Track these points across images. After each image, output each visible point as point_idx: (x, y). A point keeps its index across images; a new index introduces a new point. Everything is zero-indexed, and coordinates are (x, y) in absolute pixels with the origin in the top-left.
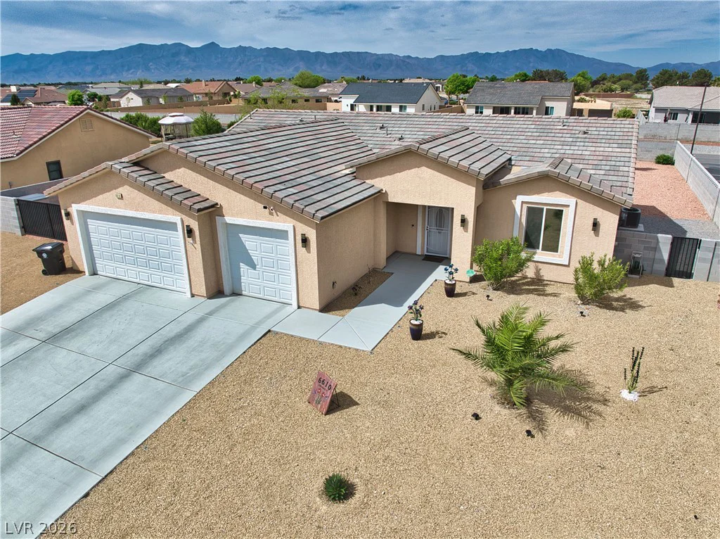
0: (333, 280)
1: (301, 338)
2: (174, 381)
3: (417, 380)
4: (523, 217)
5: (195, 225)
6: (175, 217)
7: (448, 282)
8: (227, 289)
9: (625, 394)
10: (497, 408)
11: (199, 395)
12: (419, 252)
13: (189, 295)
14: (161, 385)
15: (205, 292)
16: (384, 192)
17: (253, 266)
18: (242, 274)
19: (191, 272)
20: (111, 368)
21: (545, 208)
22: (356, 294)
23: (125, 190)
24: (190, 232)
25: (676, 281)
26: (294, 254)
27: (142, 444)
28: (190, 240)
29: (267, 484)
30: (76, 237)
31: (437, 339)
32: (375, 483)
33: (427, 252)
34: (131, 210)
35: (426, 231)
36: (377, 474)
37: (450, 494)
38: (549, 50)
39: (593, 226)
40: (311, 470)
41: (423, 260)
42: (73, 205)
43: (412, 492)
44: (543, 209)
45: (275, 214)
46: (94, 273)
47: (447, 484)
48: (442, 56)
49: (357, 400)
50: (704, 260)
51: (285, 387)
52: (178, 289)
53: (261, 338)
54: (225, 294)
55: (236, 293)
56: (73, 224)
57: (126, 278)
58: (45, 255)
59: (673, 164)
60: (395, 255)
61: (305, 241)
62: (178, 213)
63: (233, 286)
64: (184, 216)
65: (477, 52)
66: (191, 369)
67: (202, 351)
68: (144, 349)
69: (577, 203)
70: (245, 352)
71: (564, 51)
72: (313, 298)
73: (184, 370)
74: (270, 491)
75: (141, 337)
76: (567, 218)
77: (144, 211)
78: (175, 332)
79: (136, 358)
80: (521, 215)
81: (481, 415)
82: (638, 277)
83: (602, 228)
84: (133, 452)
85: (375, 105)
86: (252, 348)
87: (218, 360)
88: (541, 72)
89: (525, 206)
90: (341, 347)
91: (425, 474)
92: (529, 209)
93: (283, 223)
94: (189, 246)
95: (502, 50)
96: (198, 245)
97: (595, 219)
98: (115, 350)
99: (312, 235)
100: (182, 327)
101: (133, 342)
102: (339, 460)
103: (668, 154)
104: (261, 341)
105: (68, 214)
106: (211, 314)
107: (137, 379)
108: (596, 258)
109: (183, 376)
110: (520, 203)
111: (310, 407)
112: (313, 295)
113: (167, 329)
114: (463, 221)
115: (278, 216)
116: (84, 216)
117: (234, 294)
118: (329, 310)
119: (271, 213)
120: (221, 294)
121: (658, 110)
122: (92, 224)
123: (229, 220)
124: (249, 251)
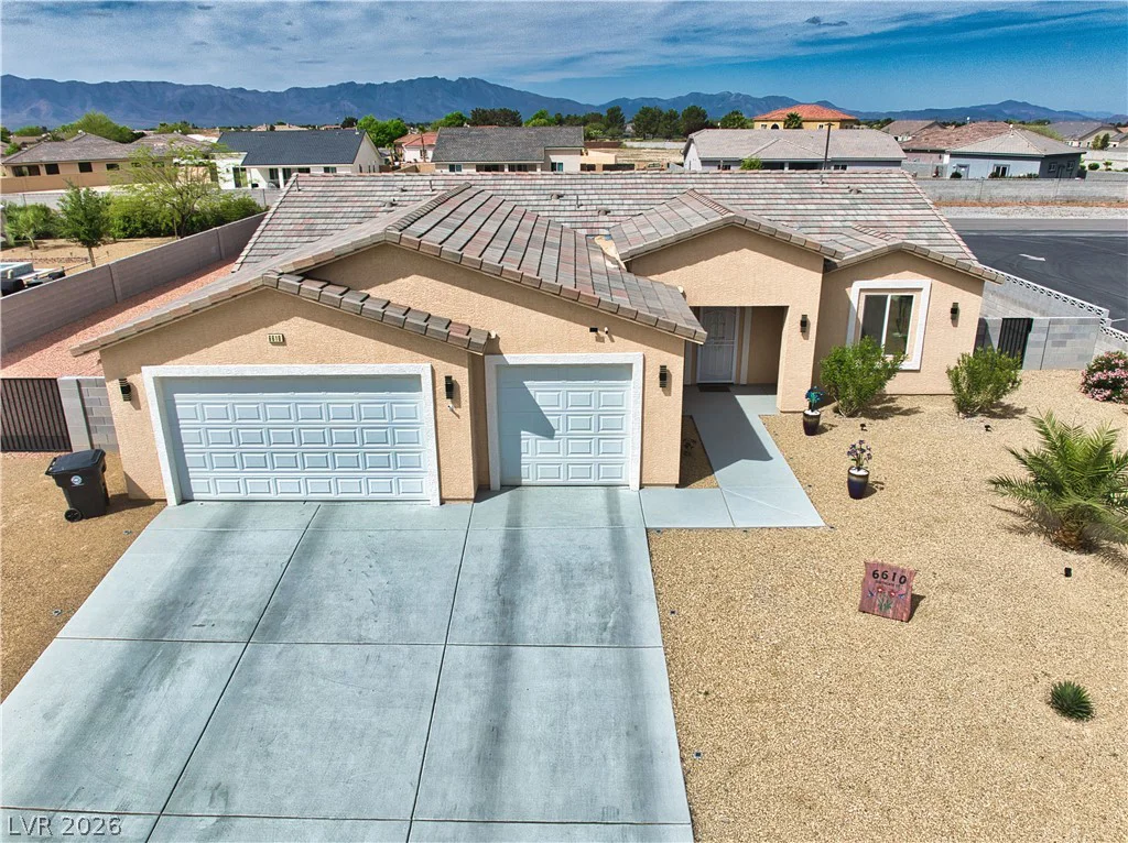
4: (860, 311)
5: (461, 375)
6: (417, 365)
7: (809, 412)
8: (495, 482)
13: (436, 502)
15: (472, 491)
17: (547, 432)
18: (523, 449)
19: (444, 460)
21: (890, 295)
22: (690, 454)
23: (293, 326)
24: (449, 388)
26: (640, 400)
28: (446, 402)
34: (305, 362)
38: (462, 80)
39: (952, 313)
41: (701, 391)
44: (887, 297)
45: (607, 340)
46: (185, 498)
50: (1037, 344)
52: (402, 496)
53: (649, 543)
55: (511, 485)
57: (271, 496)
58: (76, 480)
62: (424, 357)
63: (502, 473)
64: (432, 360)
65: (353, 83)
66: (602, 616)
68: (472, 605)
69: (932, 285)
70: (653, 570)
71: (484, 82)
72: (668, 468)
75: (441, 588)
76: (918, 306)
77: (339, 360)
79: (481, 624)
80: (858, 308)
83: (963, 314)
87: (627, 590)
88: (484, 112)
89: (863, 295)
92: (869, 299)
93: (625, 353)
94: (443, 413)
96: (465, 411)
97: (954, 304)
98: (422, 621)
99: (676, 365)
100: (496, 555)
104: (653, 547)
105: (130, 389)
106: (515, 524)
109: (603, 629)
110: (858, 291)
111: (871, 617)
112: (669, 463)
113: (471, 563)
114: (804, 323)
115: (613, 341)
116: (167, 387)
117: (506, 487)
118: (684, 482)
119: (600, 339)
120: (483, 491)
121: (705, 162)
122: (184, 402)
123: (512, 358)
124: (542, 408)
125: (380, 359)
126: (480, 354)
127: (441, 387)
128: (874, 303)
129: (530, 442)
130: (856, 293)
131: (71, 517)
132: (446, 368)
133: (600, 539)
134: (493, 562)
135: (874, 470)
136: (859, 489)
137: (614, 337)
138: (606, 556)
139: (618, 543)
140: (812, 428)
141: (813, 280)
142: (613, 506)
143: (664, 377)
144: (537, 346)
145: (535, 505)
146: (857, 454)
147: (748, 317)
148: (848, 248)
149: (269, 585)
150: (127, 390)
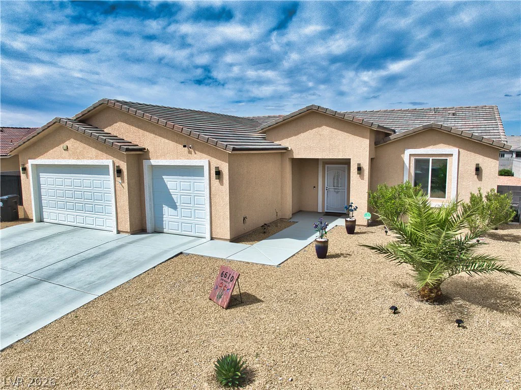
0: (243, 216)
1: (210, 257)
2: (79, 288)
3: (325, 284)
4: (411, 167)
5: (124, 166)
6: (108, 161)
7: (348, 219)
8: (149, 226)
10: (417, 304)
11: (100, 298)
12: (320, 210)
13: (115, 231)
14: (65, 290)
15: (129, 228)
16: (290, 149)
17: (174, 207)
19: (119, 210)
20: (25, 278)
21: (431, 159)
22: (264, 233)
23: (71, 143)
24: (119, 172)
26: (208, 187)
27: (25, 338)
28: (119, 179)
29: (146, 369)
30: (29, 189)
31: (342, 258)
32: (280, 369)
33: (327, 210)
34: (74, 159)
35: (326, 191)
36: (283, 360)
37: (378, 382)
39: (476, 171)
40: (203, 356)
41: (324, 215)
42: (29, 160)
43: (327, 380)
44: (429, 160)
45: (193, 152)
46: (41, 220)
47: (371, 371)
49: (261, 298)
51: (188, 288)
52: (107, 228)
53: (172, 258)
54: (148, 231)
55: (158, 231)
56: (27, 177)
57: (65, 223)
59: (513, 176)
60: (299, 212)
61: (218, 173)
62: (111, 157)
63: (155, 225)
64: (115, 159)
66: (99, 279)
67: (114, 267)
68: (60, 265)
69: (459, 152)
70: (154, 267)
72: (224, 228)
73: (93, 279)
74: (147, 377)
75: (62, 257)
76: (451, 166)
77: (84, 158)
78: (94, 254)
79: (50, 272)
80: (410, 167)
81: (400, 310)
82: (518, 223)
83: (484, 173)
84: (12, 345)
86: (163, 264)
87: (127, 272)
89: (413, 159)
90: (248, 263)
91: (343, 361)
92: (417, 161)
93: (201, 160)
94: (118, 185)
96: (125, 185)
97: (477, 165)
98: (34, 266)
99: (225, 168)
100: (101, 251)
101: (52, 261)
102: (237, 347)
103: (508, 168)
104: (172, 260)
105: (24, 169)
106: (130, 243)
107: (46, 286)
108: (484, 195)
109: (89, 284)
110: (408, 156)
111: (211, 303)
112: (225, 225)
115: (196, 154)
116: (38, 170)
118: (232, 239)
119: (190, 152)
120: (144, 232)
122: (44, 177)
123: (154, 162)
124: (170, 191)
126: (138, 155)
128: (421, 164)
129: (166, 210)
134: (98, 252)
137: (196, 152)
138: (144, 259)
139: (158, 255)
141: (364, 143)
144: (164, 156)
145: (154, 239)
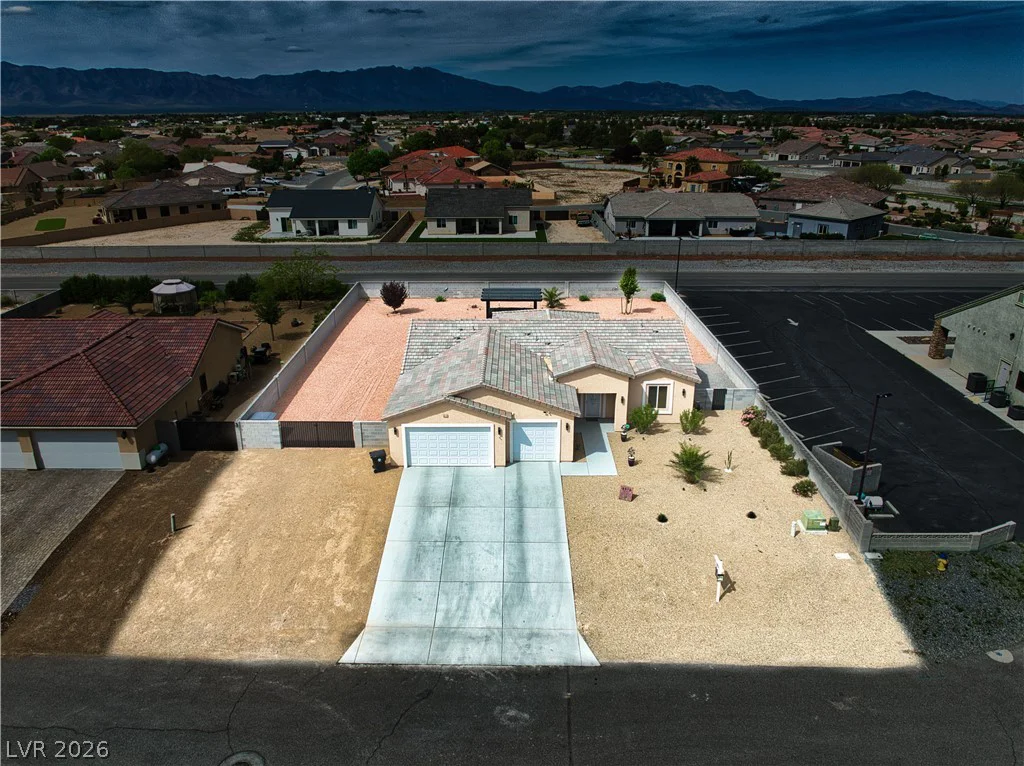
1: (580, 476)
5: (503, 427)
6: (490, 424)
9: (726, 470)
13: (492, 467)
15: (502, 464)
18: (521, 449)
19: (496, 454)
20: (508, 509)
23: (451, 412)
24: (500, 431)
25: (718, 412)
26: (559, 434)
28: (499, 436)
30: (401, 444)
31: (645, 463)
34: (453, 423)
38: (417, 69)
39: (683, 393)
41: (587, 421)
42: (402, 425)
44: (657, 387)
46: (410, 465)
48: (266, 76)
50: (729, 399)
52: (481, 465)
56: (399, 437)
57: (437, 464)
58: (378, 459)
62: (491, 422)
63: (517, 459)
64: (495, 423)
65: (318, 71)
69: (673, 382)
70: (563, 488)
72: (569, 455)
76: (670, 390)
80: (646, 391)
83: (687, 393)
85: (317, 220)
86: (564, 485)
89: (648, 386)
92: (650, 388)
93: (555, 419)
94: (497, 439)
95: (353, 68)
96: (504, 438)
97: (683, 390)
98: (497, 502)
99: (571, 423)
101: (500, 496)
104: (563, 481)
112: (569, 453)
113: (508, 487)
114: (623, 400)
115: (551, 416)
116: (408, 430)
117: (515, 462)
118: (575, 460)
119: (546, 415)
120: (508, 463)
121: (618, 219)
122: (413, 435)
123: (518, 421)
124: (528, 436)
125: (477, 422)
126: (508, 420)
127: (497, 430)
128: (652, 389)
129: (523, 446)
130: (645, 385)
131: (376, 472)
132: (498, 425)
133: (547, 479)
134: (515, 485)
135: (637, 457)
136: (632, 463)
137: (551, 414)
138: (549, 484)
139: (553, 481)
140: (624, 439)
141: (625, 384)
142: (551, 467)
143: (568, 427)
144: (526, 417)
145: (525, 467)
146: (631, 451)
147: (605, 397)
148: (638, 370)
149: (449, 492)
150: (396, 432)
